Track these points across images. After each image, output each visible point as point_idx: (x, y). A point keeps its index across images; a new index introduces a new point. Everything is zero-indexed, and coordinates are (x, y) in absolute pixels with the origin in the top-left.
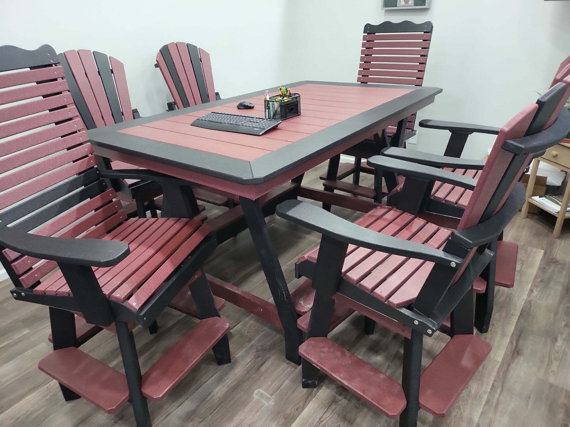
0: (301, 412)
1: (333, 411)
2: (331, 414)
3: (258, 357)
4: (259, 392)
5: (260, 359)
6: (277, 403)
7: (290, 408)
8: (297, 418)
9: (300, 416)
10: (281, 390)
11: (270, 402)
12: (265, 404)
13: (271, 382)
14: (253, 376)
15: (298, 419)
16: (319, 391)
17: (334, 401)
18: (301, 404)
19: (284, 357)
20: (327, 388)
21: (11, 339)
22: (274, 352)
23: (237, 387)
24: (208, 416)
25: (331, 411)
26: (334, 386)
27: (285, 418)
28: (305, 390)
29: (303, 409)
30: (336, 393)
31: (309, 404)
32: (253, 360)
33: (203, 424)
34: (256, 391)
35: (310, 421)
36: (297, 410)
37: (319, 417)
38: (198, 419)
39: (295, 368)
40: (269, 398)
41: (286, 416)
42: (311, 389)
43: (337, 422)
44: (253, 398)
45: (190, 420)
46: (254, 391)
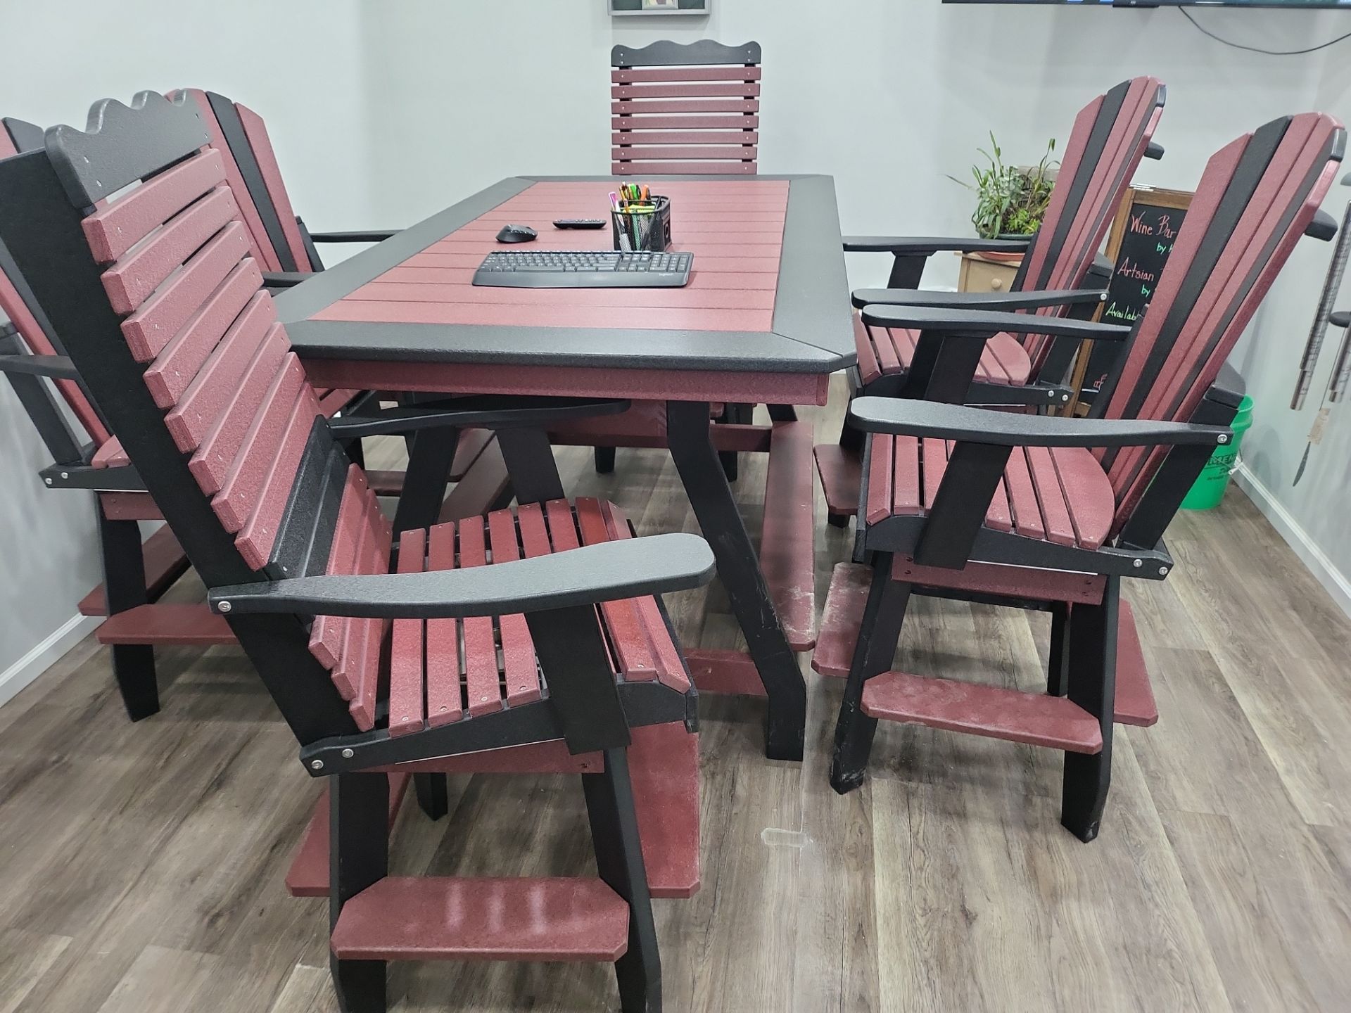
0: (872, 834)
1: (921, 811)
2: (921, 815)
3: (713, 775)
4: (769, 833)
5: (719, 778)
6: (818, 837)
7: (848, 835)
8: (872, 846)
9: (875, 841)
10: (807, 814)
11: (806, 841)
12: (799, 849)
13: (777, 808)
14: (734, 812)
15: (875, 846)
16: (871, 789)
17: (909, 795)
18: (860, 821)
19: (763, 758)
20: (880, 777)
21: (26, 980)
22: (735, 756)
23: (720, 843)
24: (712, 916)
25: (917, 811)
26: (889, 771)
27: (855, 855)
28: (847, 796)
29: (870, 827)
30: (902, 780)
31: (872, 815)
32: (709, 786)
33: (714, 932)
34: (763, 834)
35: (898, 840)
36: (861, 834)
37: (906, 828)
38: (698, 929)
39: (800, 768)
40: (797, 836)
41: (852, 851)
42: (856, 790)
43: (941, 823)
44: (768, 848)
45: (682, 938)
46: (758, 836)
